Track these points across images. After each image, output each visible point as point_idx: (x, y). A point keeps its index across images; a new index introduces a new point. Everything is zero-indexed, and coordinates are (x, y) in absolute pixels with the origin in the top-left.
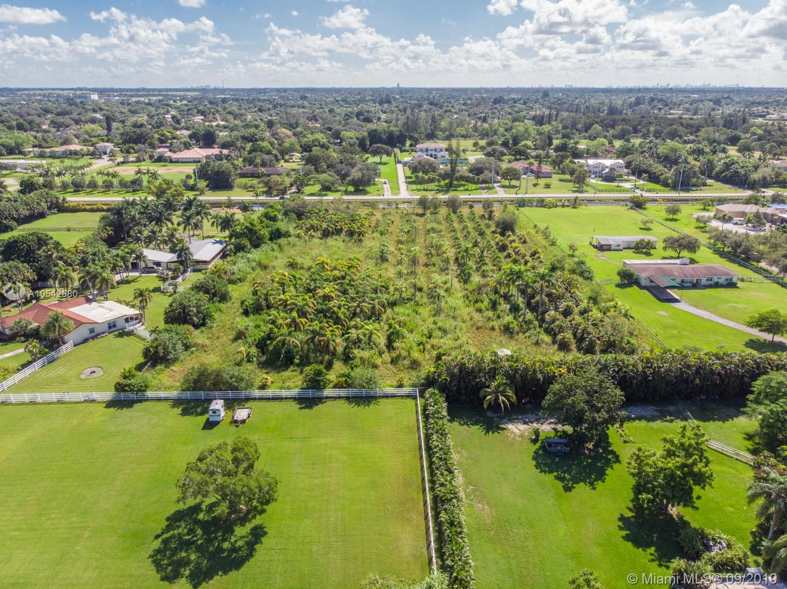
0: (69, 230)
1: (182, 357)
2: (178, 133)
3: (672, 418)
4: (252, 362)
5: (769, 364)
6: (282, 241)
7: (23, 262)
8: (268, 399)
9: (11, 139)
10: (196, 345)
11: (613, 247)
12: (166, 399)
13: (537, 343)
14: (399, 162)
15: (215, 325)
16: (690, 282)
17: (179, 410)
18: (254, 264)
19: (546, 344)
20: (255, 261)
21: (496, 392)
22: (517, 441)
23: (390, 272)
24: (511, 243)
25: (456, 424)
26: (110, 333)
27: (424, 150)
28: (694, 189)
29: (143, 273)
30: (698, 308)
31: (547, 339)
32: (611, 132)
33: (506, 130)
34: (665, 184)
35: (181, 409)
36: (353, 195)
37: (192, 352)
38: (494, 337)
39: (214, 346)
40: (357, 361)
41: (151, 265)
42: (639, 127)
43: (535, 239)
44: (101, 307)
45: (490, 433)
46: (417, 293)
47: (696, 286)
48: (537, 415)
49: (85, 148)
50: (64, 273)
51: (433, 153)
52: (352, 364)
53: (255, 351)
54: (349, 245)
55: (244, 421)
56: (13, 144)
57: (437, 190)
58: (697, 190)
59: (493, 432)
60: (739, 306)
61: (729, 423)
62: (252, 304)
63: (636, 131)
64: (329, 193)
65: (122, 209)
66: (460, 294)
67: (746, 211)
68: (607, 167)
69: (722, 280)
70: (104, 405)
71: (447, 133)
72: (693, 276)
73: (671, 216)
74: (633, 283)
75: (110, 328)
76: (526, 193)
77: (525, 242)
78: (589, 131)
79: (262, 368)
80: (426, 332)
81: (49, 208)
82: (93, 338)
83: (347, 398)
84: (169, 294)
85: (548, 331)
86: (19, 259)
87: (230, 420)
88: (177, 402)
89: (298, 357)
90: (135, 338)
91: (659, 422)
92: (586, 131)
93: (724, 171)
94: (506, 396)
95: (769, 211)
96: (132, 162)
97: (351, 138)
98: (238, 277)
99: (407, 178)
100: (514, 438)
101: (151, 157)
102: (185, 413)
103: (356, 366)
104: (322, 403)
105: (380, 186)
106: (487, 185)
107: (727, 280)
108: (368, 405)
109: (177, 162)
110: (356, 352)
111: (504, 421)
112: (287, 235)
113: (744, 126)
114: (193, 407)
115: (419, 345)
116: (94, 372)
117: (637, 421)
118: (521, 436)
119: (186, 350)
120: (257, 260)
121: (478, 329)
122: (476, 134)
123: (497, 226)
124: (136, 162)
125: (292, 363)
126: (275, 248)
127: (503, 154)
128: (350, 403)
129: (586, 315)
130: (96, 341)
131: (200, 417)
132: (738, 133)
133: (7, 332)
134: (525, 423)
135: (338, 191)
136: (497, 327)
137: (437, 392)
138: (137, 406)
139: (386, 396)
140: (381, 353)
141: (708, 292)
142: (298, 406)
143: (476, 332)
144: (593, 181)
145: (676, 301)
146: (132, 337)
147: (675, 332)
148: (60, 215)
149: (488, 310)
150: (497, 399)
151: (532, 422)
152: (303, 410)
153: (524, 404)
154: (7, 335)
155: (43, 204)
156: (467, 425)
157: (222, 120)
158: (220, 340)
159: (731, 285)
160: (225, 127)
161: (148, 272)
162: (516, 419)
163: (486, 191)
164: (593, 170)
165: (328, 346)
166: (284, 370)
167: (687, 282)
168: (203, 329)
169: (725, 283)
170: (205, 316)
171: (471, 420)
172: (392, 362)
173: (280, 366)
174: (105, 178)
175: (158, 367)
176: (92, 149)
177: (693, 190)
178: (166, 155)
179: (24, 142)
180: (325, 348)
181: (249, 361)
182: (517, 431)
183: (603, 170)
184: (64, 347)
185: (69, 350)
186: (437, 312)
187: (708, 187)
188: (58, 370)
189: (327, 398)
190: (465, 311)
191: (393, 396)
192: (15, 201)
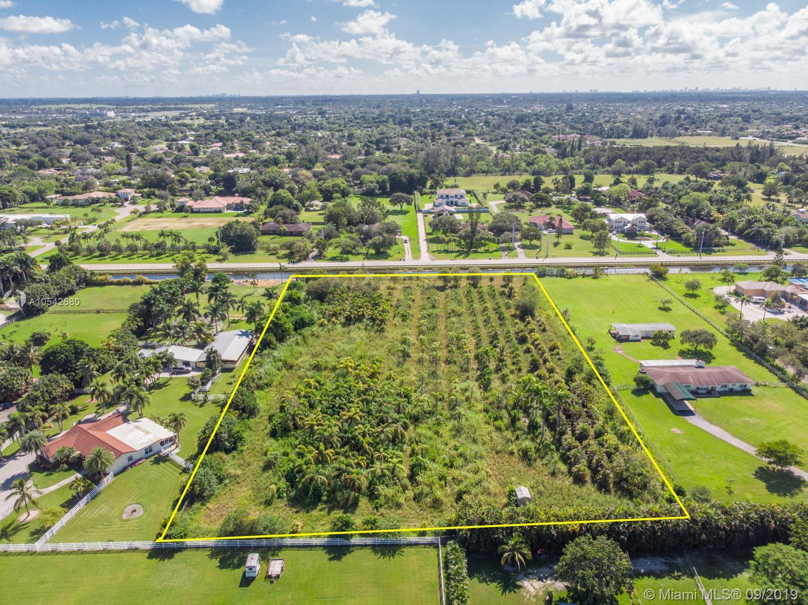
0: (98, 312)
1: (217, 492)
2: (197, 169)
3: (680, 574)
4: (282, 498)
5: (773, 518)
6: (306, 331)
7: (61, 373)
8: (300, 547)
9: (34, 185)
10: (229, 476)
11: (631, 338)
12: (204, 547)
13: (553, 474)
14: (420, 211)
15: (245, 448)
16: (705, 389)
17: (216, 562)
18: (280, 364)
19: (563, 473)
20: (281, 360)
21: (513, 549)
22: (532, 602)
23: (412, 372)
24: (530, 333)
25: (475, 580)
26: (147, 458)
27: (445, 196)
28: (716, 249)
29: (173, 373)
30: (711, 423)
31: (563, 467)
32: (635, 166)
33: (528, 164)
34: (687, 244)
35: (218, 559)
36: (375, 259)
37: (226, 485)
38: (512, 463)
39: (246, 476)
40: (382, 500)
41: (180, 365)
42: (664, 160)
43: (554, 325)
44: (138, 428)
45: (507, 592)
46: (439, 403)
47: (710, 393)
48: (551, 568)
49: (107, 195)
50: (101, 389)
51: (454, 200)
52: (377, 503)
53: (285, 486)
54: (372, 333)
55: (278, 577)
56: (36, 191)
57: (458, 251)
58: (719, 251)
59: (510, 592)
60: (751, 420)
61: (733, 581)
62: (280, 423)
63: (660, 165)
64: (350, 256)
65: (150, 299)
66: (480, 406)
67: (766, 289)
68: (629, 222)
69: (737, 387)
70: (147, 555)
71: (468, 168)
72: (707, 384)
73: (691, 292)
74: (648, 389)
75: (147, 453)
76: (547, 256)
77: (544, 330)
78: (613, 166)
79: (292, 506)
80: (447, 461)
81: (78, 284)
82: (131, 466)
83: (374, 547)
84: (199, 403)
85: (565, 459)
86: (57, 370)
87: (264, 574)
88: (215, 551)
89: (326, 493)
90: (171, 466)
91: (666, 578)
92: (610, 165)
93: (747, 229)
94: (521, 554)
95: (789, 289)
96: (154, 212)
97: (372, 182)
98: (265, 381)
99: (428, 234)
100: (529, 600)
101: (172, 206)
102: (223, 565)
103: (381, 506)
104: (350, 553)
105: (400, 246)
106: (507, 245)
107: (741, 386)
108: (393, 555)
109: (199, 212)
110: (381, 489)
111: (521, 576)
112: (311, 323)
113: (771, 158)
114: (230, 557)
115: (440, 479)
116: (135, 511)
117: (646, 578)
118: (536, 596)
119: (220, 484)
120: (283, 358)
121: (497, 453)
122: (497, 169)
123: (517, 309)
124: (158, 211)
125: (320, 500)
126: (299, 341)
127: (524, 200)
128: (376, 552)
129: (601, 438)
130: (134, 468)
131: (237, 571)
132: (764, 168)
133: (51, 460)
134: (540, 579)
135: (359, 254)
136: (515, 451)
137: (457, 547)
138: (177, 556)
139: (410, 545)
140: (405, 488)
141: (723, 401)
142: (328, 556)
143: (495, 457)
144: (615, 238)
145: (689, 413)
146: (167, 463)
147: (687, 456)
148: (90, 289)
149: (507, 429)
150: (514, 556)
151: (546, 578)
152: (332, 562)
153: (540, 555)
154: (50, 463)
155: (72, 281)
156: (486, 582)
157: (241, 151)
158: (251, 467)
159: (745, 392)
160: (245, 161)
161: (178, 373)
162: (531, 574)
163: (506, 253)
164: (614, 225)
165: (354, 484)
166: (312, 509)
167: (702, 389)
168: (235, 453)
169: (740, 389)
170: (236, 440)
171: (489, 575)
172: (415, 499)
173: (309, 505)
174: (130, 241)
175: (196, 505)
176: (113, 195)
177: (715, 252)
178: (187, 204)
179: (47, 189)
180: (351, 485)
181: (279, 497)
182: (532, 590)
183: (625, 225)
184: (105, 480)
185: (110, 482)
186: (458, 431)
187: (730, 247)
188: (102, 508)
189: (354, 546)
190: (485, 430)
191: (416, 544)
192: (46, 282)
